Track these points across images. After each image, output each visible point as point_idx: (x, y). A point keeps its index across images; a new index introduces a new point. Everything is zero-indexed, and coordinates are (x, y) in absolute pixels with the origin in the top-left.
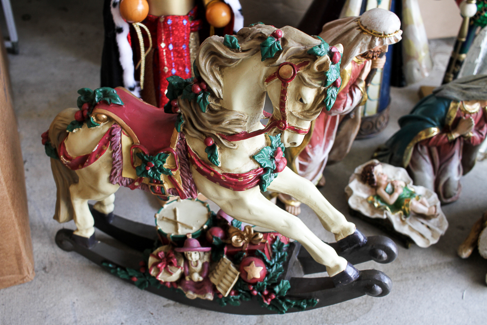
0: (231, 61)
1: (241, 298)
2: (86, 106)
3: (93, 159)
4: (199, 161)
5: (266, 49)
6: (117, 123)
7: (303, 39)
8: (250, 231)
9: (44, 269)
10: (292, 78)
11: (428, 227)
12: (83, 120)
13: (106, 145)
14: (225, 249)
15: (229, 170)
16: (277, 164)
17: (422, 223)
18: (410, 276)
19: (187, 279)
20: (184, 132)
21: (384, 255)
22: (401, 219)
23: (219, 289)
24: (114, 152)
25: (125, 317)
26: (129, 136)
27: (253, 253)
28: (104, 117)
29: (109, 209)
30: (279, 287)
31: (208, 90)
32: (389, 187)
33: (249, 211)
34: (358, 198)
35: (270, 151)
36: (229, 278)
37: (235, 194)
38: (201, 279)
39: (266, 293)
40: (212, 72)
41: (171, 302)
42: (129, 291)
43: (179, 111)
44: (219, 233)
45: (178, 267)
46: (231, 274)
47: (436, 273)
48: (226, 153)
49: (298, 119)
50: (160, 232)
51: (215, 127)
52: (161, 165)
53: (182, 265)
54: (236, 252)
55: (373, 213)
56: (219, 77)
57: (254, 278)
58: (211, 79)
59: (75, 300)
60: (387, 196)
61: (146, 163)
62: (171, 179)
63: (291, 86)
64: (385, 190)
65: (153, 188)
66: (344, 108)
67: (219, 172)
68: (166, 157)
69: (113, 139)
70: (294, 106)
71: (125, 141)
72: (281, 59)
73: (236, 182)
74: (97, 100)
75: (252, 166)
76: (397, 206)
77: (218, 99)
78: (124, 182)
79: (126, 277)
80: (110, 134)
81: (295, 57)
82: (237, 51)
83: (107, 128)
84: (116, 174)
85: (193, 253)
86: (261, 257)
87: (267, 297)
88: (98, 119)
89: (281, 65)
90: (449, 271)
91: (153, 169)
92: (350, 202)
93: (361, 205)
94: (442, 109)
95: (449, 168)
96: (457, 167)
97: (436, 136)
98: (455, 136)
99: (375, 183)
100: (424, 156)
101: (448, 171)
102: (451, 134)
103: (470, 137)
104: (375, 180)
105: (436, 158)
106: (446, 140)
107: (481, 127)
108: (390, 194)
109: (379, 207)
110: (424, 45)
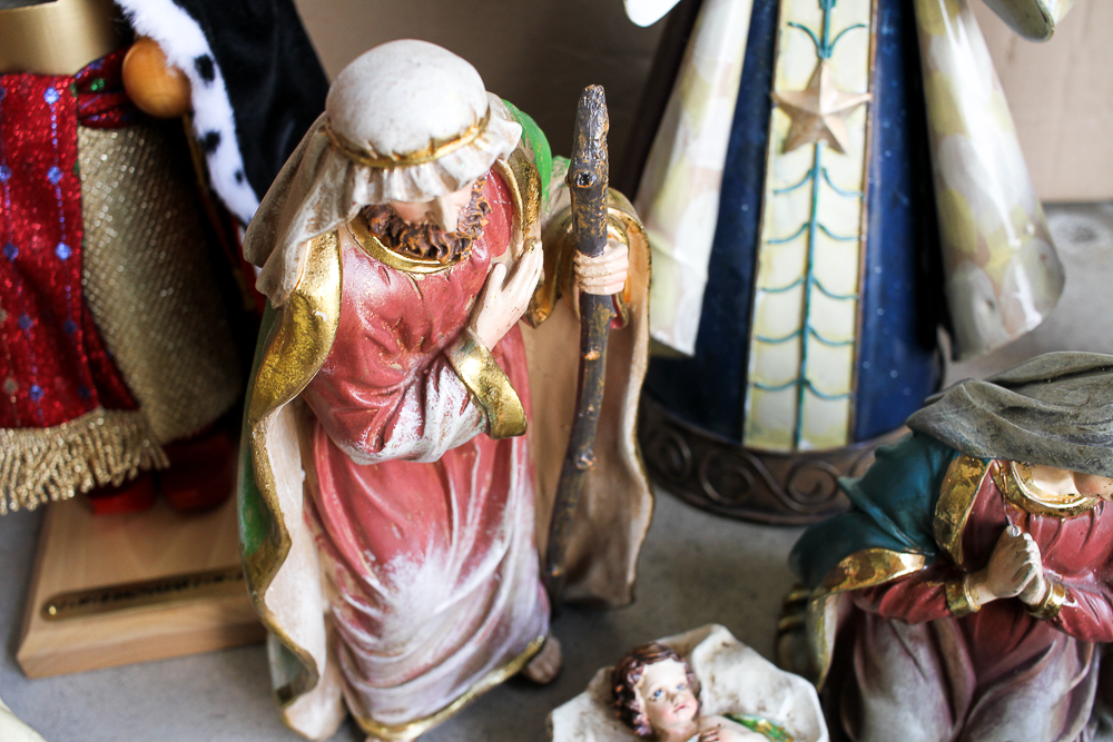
94: (920, 481)
95: (1013, 705)
96: (1053, 707)
97: (905, 583)
98: (977, 598)
99: (640, 725)
100: (910, 645)
101: (1005, 719)
102: (960, 588)
103: (1052, 608)
104: (638, 713)
105: (956, 658)
106: (940, 607)
110: (1013, 213)
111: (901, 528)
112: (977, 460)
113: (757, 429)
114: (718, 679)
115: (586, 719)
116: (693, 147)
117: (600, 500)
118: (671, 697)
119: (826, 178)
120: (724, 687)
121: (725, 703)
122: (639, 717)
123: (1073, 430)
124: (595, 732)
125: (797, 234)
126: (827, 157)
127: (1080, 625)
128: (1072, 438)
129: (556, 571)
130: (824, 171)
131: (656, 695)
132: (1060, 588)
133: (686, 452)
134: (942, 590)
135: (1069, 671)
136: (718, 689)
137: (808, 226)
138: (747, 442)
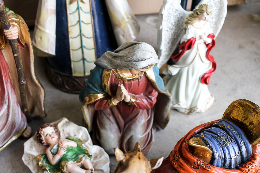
34: (30, 156)
60: (51, 157)
64: (51, 151)
76: (59, 167)
92: (23, 159)
93: (31, 163)
94: (98, 76)
95: (133, 127)
96: (142, 126)
97: (99, 101)
98: (115, 102)
99: (44, 143)
100: (108, 116)
101: (131, 130)
102: (111, 101)
103: (132, 102)
104: (43, 140)
105: (118, 118)
106: (107, 105)
107: (150, 93)
108: (54, 154)
109: (42, 166)
110: (126, 14)
111: (97, 88)
112: (109, 70)
113: (75, 71)
114: (65, 130)
115: (32, 144)
116: (46, 4)
117: (32, 92)
118: (50, 135)
119: (81, 9)
120: (66, 132)
121: (67, 135)
122: (43, 141)
123: (126, 59)
124: (35, 146)
125: (77, 24)
126: (81, 4)
127: (140, 106)
128: (126, 61)
129: (25, 110)
130: (81, 8)
131: (46, 135)
132: (134, 97)
133: (60, 79)
134: (107, 102)
135: (145, 117)
136: (65, 132)
137: (79, 21)
138: (74, 75)
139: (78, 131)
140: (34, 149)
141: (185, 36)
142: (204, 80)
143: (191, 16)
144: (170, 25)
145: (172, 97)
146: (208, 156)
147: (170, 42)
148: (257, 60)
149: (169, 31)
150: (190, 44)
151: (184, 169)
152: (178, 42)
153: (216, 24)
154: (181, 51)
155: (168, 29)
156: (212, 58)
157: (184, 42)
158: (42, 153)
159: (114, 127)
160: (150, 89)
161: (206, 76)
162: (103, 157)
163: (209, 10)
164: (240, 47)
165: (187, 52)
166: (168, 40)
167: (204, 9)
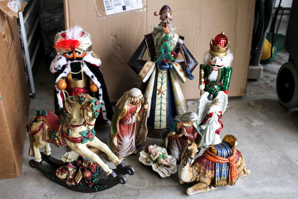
0: (73, 104)
1: (84, 185)
2: (38, 116)
3: (37, 132)
4: (65, 134)
5: (80, 100)
6: (45, 121)
7: (89, 98)
8: (89, 162)
9: (24, 174)
10: (85, 109)
11: (167, 170)
12: (36, 121)
13: (41, 128)
14: (80, 167)
15: (73, 136)
16: (89, 136)
17: (166, 169)
18: (158, 188)
19: (68, 178)
20: (62, 125)
21: (130, 172)
22: (157, 167)
23: (76, 181)
24: (44, 130)
25: (47, 191)
26: (48, 125)
27: (88, 169)
28: (42, 119)
29: (49, 154)
30: (94, 181)
31: (67, 112)
32: (154, 154)
33: (80, 151)
34: (143, 158)
35: (87, 132)
36: (79, 177)
37: (75, 145)
38: (72, 177)
39: (90, 182)
40: (68, 106)
41: (65, 188)
42: (51, 183)
43: (61, 118)
44: (80, 162)
45: (65, 173)
46: (80, 175)
47: (169, 189)
48: (73, 131)
49: (89, 121)
50: (61, 161)
51: (69, 123)
52: (55, 135)
53: (67, 173)
54: (84, 168)
55: (147, 163)
56: (70, 108)
57: (86, 177)
58: (68, 108)
59: (32, 184)
60: (153, 157)
61: (51, 134)
62: (59, 139)
63: (85, 111)
64: (152, 155)
65: (54, 142)
66: (128, 122)
67: (70, 137)
68: (57, 132)
69: (43, 126)
70: (87, 117)
71: (47, 127)
72: (83, 103)
73: (74, 140)
74: (40, 114)
75: (80, 136)
76: (156, 161)
77: (70, 115)
78: (46, 140)
79: (50, 177)
80: (42, 125)
81: (87, 103)
82: (74, 101)
83: (42, 123)
84: (44, 137)
85: (70, 168)
86: (90, 170)
87: (90, 184)
88: (40, 120)
89: (83, 105)
90: (174, 188)
91: (53, 136)
92: (139, 159)
93: (143, 161)
94: (175, 125)
102: (179, 135)
103: (187, 136)
104: (149, 151)
105: (179, 145)
106: (177, 137)
107: (194, 133)
108: (154, 157)
109: (149, 161)
110: (182, 101)
114: (156, 149)
116: (149, 95)
126: (163, 95)
127: (190, 138)
128: (187, 119)
130: (162, 97)
131: (151, 149)
134: (177, 135)
138: (155, 128)
139: (162, 150)
140: (144, 155)
141: (209, 112)
142: (218, 132)
143: (212, 103)
144: (202, 107)
145: (203, 137)
146: (216, 152)
147: (202, 114)
148: (248, 127)
149: (202, 109)
150: (211, 115)
151: (207, 156)
152: (206, 114)
153: (223, 107)
154: (207, 118)
155: (202, 108)
156: (221, 122)
157: (208, 114)
158: (148, 156)
159: (177, 149)
160: (194, 132)
161: (218, 130)
162: (173, 160)
163: (219, 101)
164: (240, 120)
165: (210, 118)
166: (201, 113)
167: (217, 101)
